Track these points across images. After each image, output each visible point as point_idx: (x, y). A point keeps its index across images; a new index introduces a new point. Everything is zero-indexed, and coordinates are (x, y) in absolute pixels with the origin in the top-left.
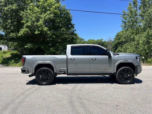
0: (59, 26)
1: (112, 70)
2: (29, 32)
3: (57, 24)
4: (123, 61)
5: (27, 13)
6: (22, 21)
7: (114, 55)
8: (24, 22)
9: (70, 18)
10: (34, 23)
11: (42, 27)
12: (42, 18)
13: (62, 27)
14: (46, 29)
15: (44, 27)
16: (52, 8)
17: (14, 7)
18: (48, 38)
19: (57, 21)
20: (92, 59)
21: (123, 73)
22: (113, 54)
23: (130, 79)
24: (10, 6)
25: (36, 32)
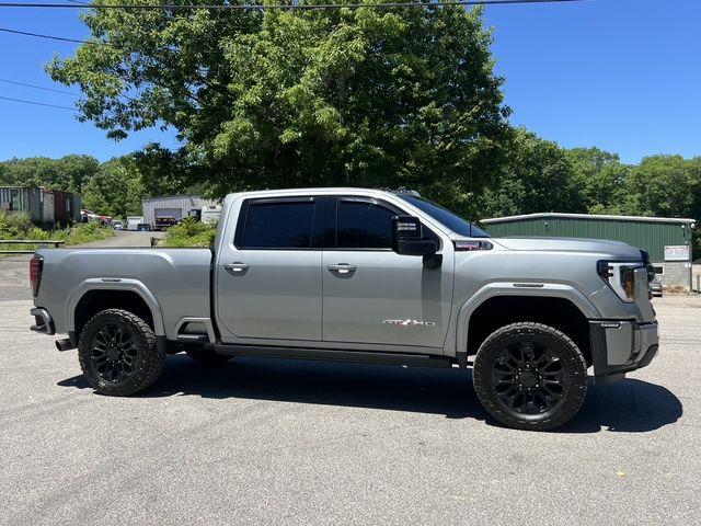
0: (406, 96)
1: (446, 335)
2: (257, 134)
3: (398, 85)
4: (510, 285)
5: (246, 43)
6: (230, 86)
7: (456, 249)
8: (240, 87)
9: (477, 50)
10: (274, 89)
11: (311, 107)
12: (311, 63)
13: (425, 102)
14: (325, 114)
15: (321, 106)
16: (362, 9)
17: (198, 21)
18: (347, 158)
19: (401, 73)
20: (334, 271)
21: (511, 362)
22: (454, 243)
23: (555, 402)
24: (181, 21)
25: (287, 136)
